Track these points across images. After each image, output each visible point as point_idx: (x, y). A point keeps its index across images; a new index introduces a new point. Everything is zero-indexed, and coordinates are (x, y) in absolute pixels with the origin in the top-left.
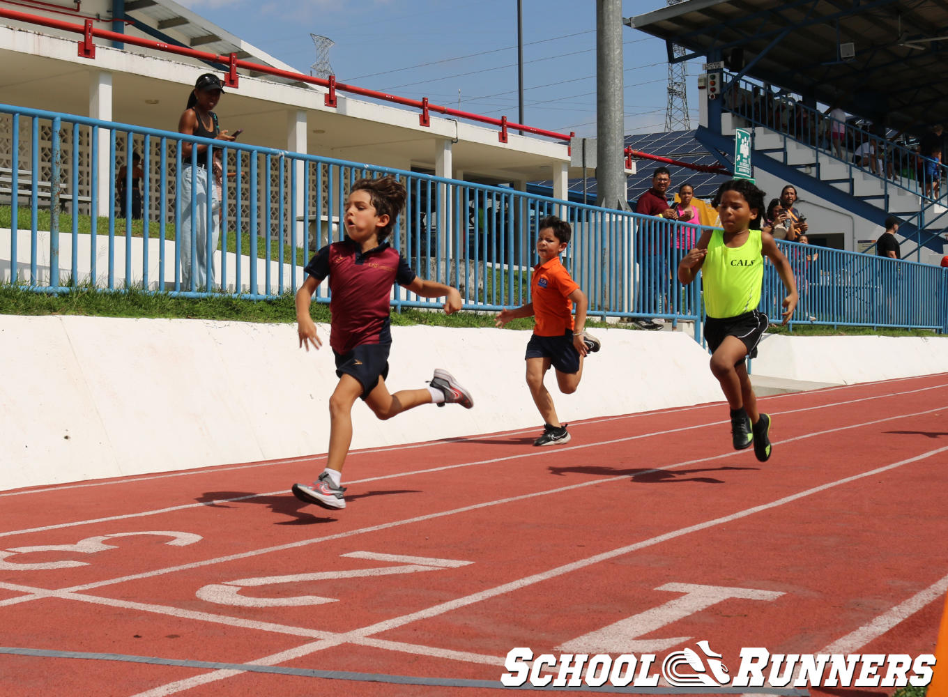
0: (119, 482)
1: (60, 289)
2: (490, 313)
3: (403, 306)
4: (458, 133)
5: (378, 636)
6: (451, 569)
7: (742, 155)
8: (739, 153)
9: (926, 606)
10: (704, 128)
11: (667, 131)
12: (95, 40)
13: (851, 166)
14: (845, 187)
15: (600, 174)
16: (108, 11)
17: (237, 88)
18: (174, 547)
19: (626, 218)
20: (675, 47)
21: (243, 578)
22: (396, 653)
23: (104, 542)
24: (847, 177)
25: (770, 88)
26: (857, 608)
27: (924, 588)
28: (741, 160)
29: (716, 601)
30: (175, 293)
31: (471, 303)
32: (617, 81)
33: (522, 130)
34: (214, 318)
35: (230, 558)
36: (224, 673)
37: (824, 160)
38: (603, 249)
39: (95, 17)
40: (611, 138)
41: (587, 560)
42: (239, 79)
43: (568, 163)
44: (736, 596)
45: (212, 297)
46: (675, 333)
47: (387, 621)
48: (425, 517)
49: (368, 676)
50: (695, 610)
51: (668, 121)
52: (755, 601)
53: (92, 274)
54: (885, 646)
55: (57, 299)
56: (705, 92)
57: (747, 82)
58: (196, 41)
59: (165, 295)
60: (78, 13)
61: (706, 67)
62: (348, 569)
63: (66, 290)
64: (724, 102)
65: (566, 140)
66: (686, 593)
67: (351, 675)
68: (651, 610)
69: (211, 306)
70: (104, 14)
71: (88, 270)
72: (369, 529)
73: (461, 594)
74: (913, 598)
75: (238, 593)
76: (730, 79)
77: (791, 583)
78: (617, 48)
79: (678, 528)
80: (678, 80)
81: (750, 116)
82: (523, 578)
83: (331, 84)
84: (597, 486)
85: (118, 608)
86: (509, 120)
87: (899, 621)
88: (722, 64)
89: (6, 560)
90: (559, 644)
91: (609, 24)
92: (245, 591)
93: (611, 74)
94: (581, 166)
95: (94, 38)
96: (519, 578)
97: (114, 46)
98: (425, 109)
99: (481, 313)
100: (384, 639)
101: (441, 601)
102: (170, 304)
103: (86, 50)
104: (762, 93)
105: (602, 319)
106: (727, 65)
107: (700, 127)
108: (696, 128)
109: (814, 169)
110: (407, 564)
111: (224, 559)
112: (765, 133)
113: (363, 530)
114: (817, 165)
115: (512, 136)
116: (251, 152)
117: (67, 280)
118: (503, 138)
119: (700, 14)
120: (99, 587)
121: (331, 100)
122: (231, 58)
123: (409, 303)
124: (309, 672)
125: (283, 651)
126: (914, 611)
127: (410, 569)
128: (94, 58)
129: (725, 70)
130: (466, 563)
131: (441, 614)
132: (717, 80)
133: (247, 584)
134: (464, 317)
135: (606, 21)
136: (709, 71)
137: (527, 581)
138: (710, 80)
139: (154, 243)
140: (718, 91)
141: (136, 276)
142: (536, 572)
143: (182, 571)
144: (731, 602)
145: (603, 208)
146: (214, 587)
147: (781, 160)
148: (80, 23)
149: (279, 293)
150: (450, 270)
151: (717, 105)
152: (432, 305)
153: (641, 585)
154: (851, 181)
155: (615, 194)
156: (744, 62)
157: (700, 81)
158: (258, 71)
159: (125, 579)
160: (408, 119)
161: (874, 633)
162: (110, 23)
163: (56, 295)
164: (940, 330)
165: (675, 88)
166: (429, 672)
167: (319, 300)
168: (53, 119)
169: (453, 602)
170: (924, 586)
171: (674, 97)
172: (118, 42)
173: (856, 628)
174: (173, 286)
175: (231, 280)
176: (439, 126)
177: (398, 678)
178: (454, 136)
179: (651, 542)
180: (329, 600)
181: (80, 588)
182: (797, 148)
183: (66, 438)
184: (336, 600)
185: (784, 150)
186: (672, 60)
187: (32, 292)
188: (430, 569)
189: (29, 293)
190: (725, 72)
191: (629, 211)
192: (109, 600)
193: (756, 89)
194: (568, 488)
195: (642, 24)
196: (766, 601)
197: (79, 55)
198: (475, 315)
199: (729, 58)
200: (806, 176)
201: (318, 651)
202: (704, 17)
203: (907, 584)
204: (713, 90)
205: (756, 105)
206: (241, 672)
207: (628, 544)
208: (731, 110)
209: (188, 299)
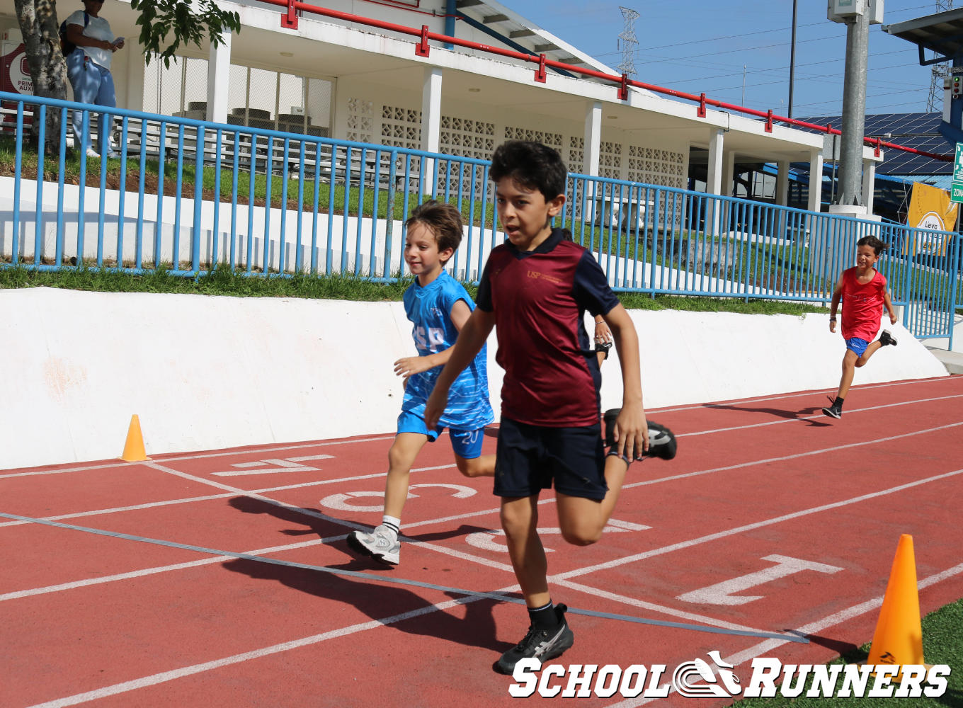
1: (391, 280)
4: (730, 123)
6: (635, 532)
7: (959, 165)
8: (958, 163)
12: (430, 42)
15: (841, 172)
16: (442, 8)
17: (545, 82)
18: (457, 498)
20: (925, 49)
27: (937, 573)
28: (959, 170)
29: (795, 571)
32: (860, 95)
39: (432, 12)
40: (852, 143)
41: (728, 532)
42: (547, 75)
44: (810, 568)
47: (580, 570)
50: (778, 577)
52: (820, 573)
55: (387, 288)
56: (949, 91)
58: (514, 34)
60: (418, 9)
61: (952, 70)
63: (395, 280)
66: (779, 564)
68: (750, 575)
70: (439, 9)
73: (634, 552)
75: (493, 540)
78: (862, 68)
83: (623, 81)
86: (775, 113)
90: (680, 594)
91: (856, 47)
92: (496, 540)
93: (856, 89)
94: (831, 158)
95: (429, 40)
96: (677, 542)
97: (446, 47)
98: (702, 103)
99: (722, 299)
100: (575, 582)
101: (619, 557)
103: (422, 50)
105: (823, 305)
107: (946, 121)
115: (775, 127)
117: (396, 273)
118: (768, 129)
119: (948, 25)
121: (623, 94)
122: (540, 59)
128: (428, 57)
130: (647, 528)
131: (616, 567)
132: (961, 82)
133: (498, 535)
134: (706, 302)
135: (854, 45)
136: (954, 75)
137: (682, 545)
138: (954, 82)
140: (960, 92)
142: (690, 539)
144: (805, 572)
146: (477, 536)
151: (959, 105)
155: (852, 190)
157: (946, 82)
160: (688, 111)
162: (444, 18)
163: (388, 285)
165: (938, 70)
169: (627, 558)
171: (937, 78)
172: (448, 44)
173: (869, 600)
176: (714, 117)
178: (727, 127)
179: (779, 519)
184: (554, 551)
186: (923, 62)
187: (370, 282)
188: (622, 531)
189: (365, 283)
195: (899, 31)
196: (828, 574)
197: (416, 54)
198: (715, 300)
202: (953, 27)
204: (957, 91)
207: (762, 520)
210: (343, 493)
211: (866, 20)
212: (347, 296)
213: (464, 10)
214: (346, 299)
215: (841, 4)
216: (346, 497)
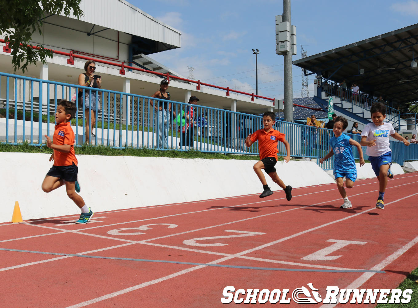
0: (144, 208)
1: (122, 148)
2: (254, 155)
3: (227, 153)
4: (239, 98)
5: (244, 255)
6: (260, 235)
7: (331, 105)
8: (330, 105)
9: (413, 246)
10: (316, 96)
11: (302, 97)
12: (125, 69)
13: (363, 108)
14: (361, 115)
15: (285, 111)
16: (127, 60)
18: (170, 228)
19: (294, 125)
20: (306, 70)
21: (195, 238)
22: (252, 260)
23: (147, 227)
24: (362, 112)
25: (336, 84)
26: (391, 247)
27: (411, 241)
28: (330, 107)
29: (346, 245)
30: (157, 149)
31: (245, 152)
32: (290, 82)
33: (257, 97)
34: (170, 157)
35: (189, 232)
36: (201, 266)
37: (354, 107)
38: (288, 135)
39: (124, 62)
41: (302, 232)
43: (274, 108)
44: (352, 243)
45: (168, 150)
46: (311, 162)
47: (246, 251)
48: (246, 219)
49: (246, 267)
50: (341, 247)
51: (302, 94)
52: (358, 245)
53: (132, 144)
54: (404, 258)
55: (121, 151)
56: (316, 85)
57: (330, 82)
58: (155, 69)
59: (154, 150)
61: (316, 77)
62: (228, 235)
63: (124, 148)
64: (322, 88)
65: (273, 100)
66: (336, 243)
67: (241, 267)
68: (327, 248)
69: (168, 153)
70: (126, 60)
71: (131, 142)
72: (230, 223)
73: (266, 243)
74: (408, 244)
75: (196, 242)
76: (324, 81)
77: (368, 239)
78: (290, 71)
79: (327, 223)
80: (305, 81)
81: (330, 93)
82: (283, 238)
83: (198, 83)
84: (296, 210)
85: (160, 247)
86: (254, 94)
87: (406, 251)
88: (322, 76)
89: (119, 232)
90: (302, 258)
91: (288, 64)
92: (198, 242)
93: (289, 79)
94: (278, 108)
95: (124, 68)
96: (282, 238)
97: (131, 71)
98: (228, 91)
99: (251, 155)
100: (247, 256)
101: (260, 245)
102: (156, 152)
103: (122, 72)
104: (334, 85)
106: (323, 77)
107: (315, 96)
108: (314, 96)
109: (351, 110)
110: (244, 234)
111: (187, 232)
112: (335, 98)
113: (228, 223)
114: (352, 108)
115: (255, 99)
116: (180, 104)
117: (124, 145)
118: (253, 100)
120: (151, 241)
121: (198, 88)
122: (167, 75)
123: (229, 152)
124: (227, 266)
125: (217, 260)
126: (410, 248)
127: (247, 235)
128: (125, 75)
129: (322, 78)
130: (264, 233)
131: (262, 249)
132: (320, 81)
133: (197, 240)
134: (246, 156)
135: (287, 62)
136: (317, 78)
137: (286, 239)
138: (318, 81)
139: (146, 133)
140: (320, 85)
141: (145, 143)
142: (287, 236)
143: (175, 236)
144: (351, 245)
145: (286, 122)
146: (187, 240)
147: (341, 107)
148: (120, 64)
149: (189, 149)
150: (238, 142)
151: (320, 89)
152: (236, 153)
153: (321, 240)
154: (363, 113)
155: (290, 117)
156: (328, 76)
157: (315, 81)
158: (175, 78)
159: (159, 238)
160: (223, 94)
161: (399, 254)
162: (128, 63)
164: (393, 161)
165: (304, 83)
166: (265, 266)
167: (201, 151)
168: (120, 94)
169: (264, 245)
170: (411, 240)
171: (304, 87)
172: (130, 69)
173: (393, 253)
174: (156, 147)
175: (174, 145)
176: (232, 96)
177: (255, 268)
178: (237, 99)
179: (320, 227)
180: (225, 245)
181: (146, 241)
182: (346, 103)
183: (126, 194)
184: (227, 245)
185: (341, 103)
186: (306, 75)
187: (114, 149)
188: (254, 235)
189: (113, 149)
190: (323, 79)
191: (294, 123)
192: (156, 244)
193: (332, 83)
194: (287, 210)
195: (296, 63)
196: (362, 245)
197: (120, 74)
199: (324, 74)
200: (349, 112)
201: (228, 260)
202: (316, 61)
203: (405, 240)
204: (319, 84)
205: (333, 89)
206: (206, 266)
207: (313, 227)
208: (324, 90)
209: (162, 151)
210: (117, 229)
211: (291, 53)
212: (105, 154)
213: (136, 61)
214: (105, 155)
215: (281, 48)
216: (119, 231)
